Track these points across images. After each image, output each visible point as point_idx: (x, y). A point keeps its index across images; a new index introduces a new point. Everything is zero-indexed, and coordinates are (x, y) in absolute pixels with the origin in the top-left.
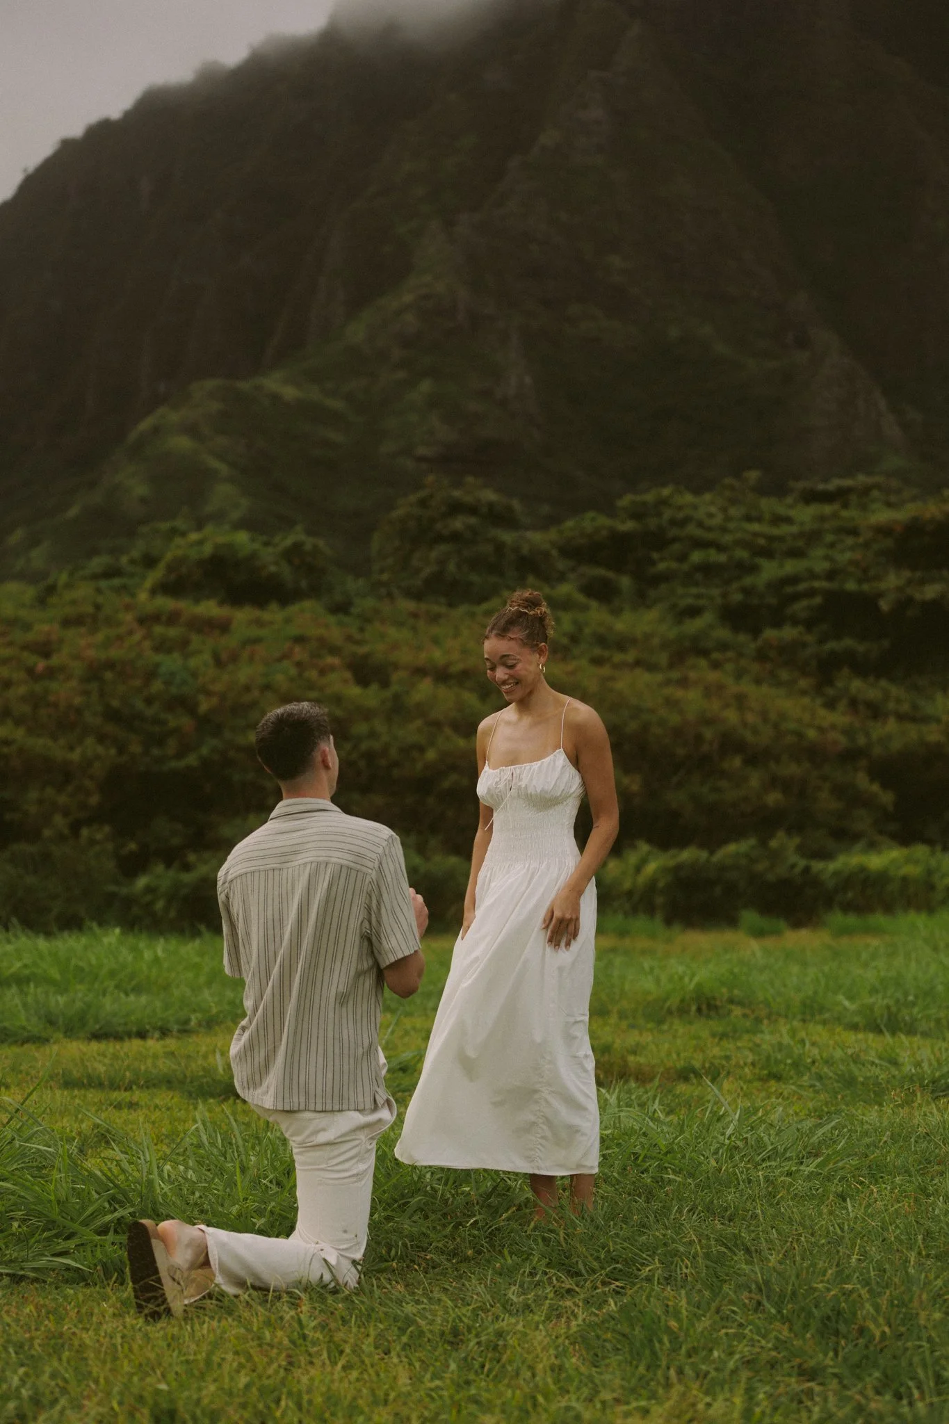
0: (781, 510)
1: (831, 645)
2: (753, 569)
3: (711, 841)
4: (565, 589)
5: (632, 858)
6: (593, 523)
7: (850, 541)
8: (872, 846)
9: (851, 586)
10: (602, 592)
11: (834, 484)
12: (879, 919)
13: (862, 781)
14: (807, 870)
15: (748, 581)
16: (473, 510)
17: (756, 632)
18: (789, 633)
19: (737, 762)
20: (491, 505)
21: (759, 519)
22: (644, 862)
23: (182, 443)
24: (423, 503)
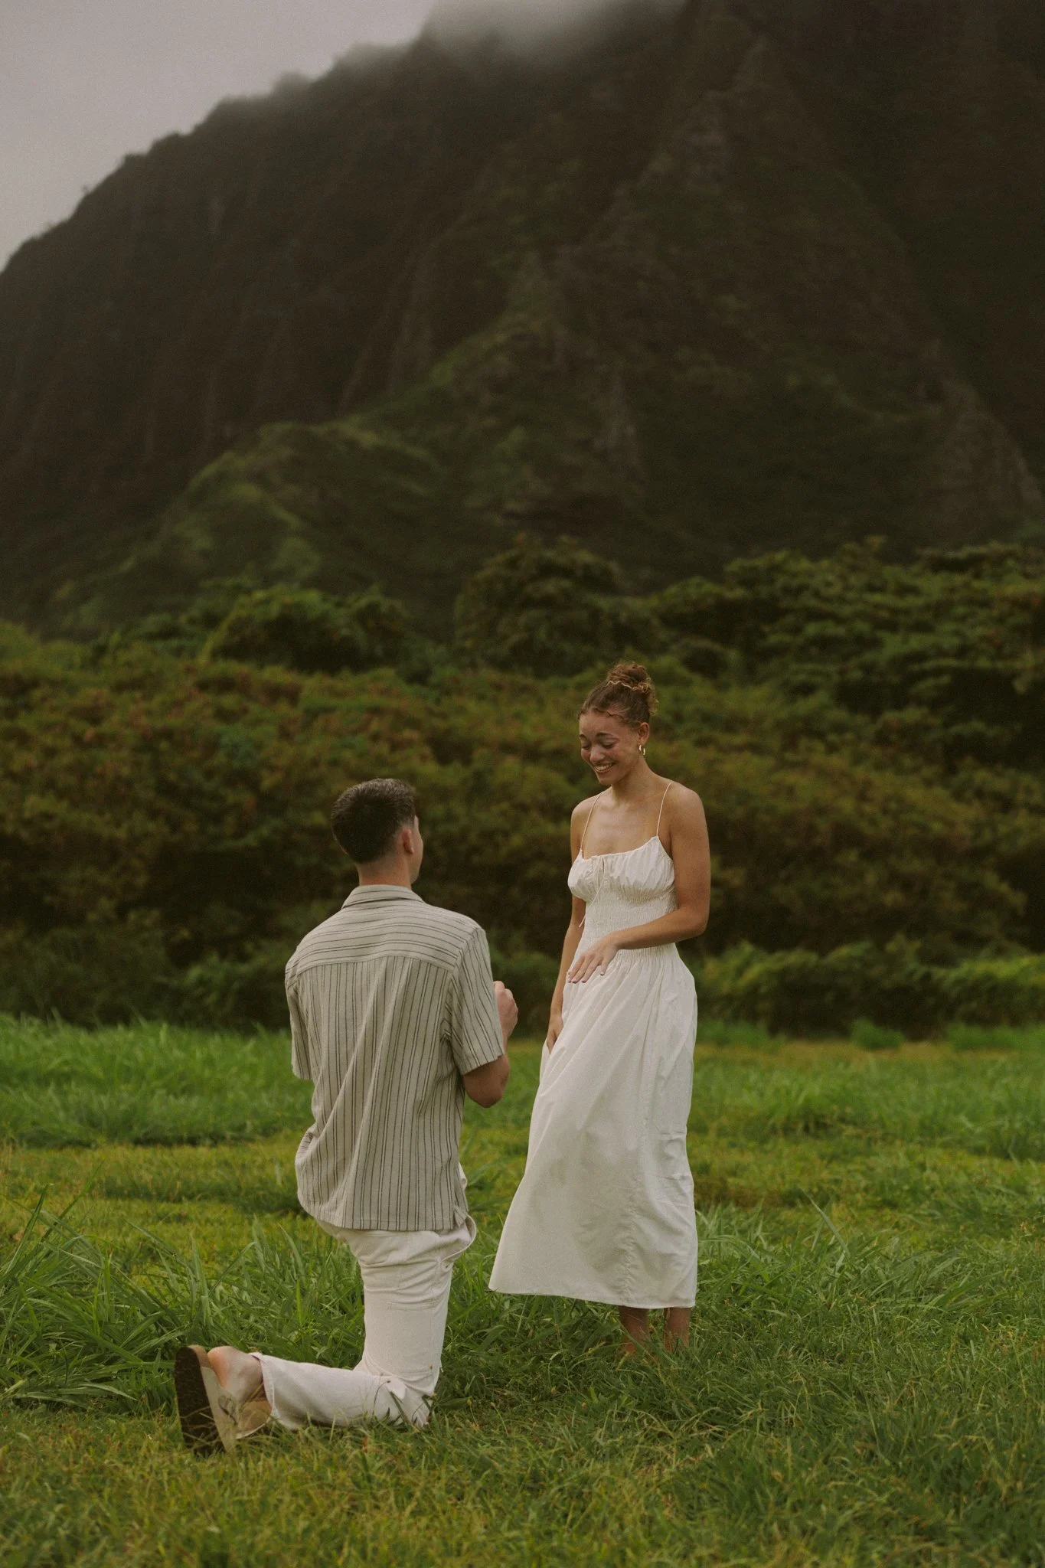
0: (907, 579)
1: (957, 729)
2: (875, 644)
3: (821, 943)
4: (665, 661)
5: (733, 960)
6: (699, 589)
7: (983, 614)
8: (1000, 952)
9: (983, 663)
10: (707, 666)
11: (964, 553)
12: (1004, 1032)
13: (991, 880)
14: (927, 977)
15: (869, 656)
16: (566, 572)
17: (875, 712)
18: (912, 715)
19: (852, 856)
20: (587, 567)
21: (881, 590)
22: (747, 964)
23: (248, 492)
24: (512, 564)
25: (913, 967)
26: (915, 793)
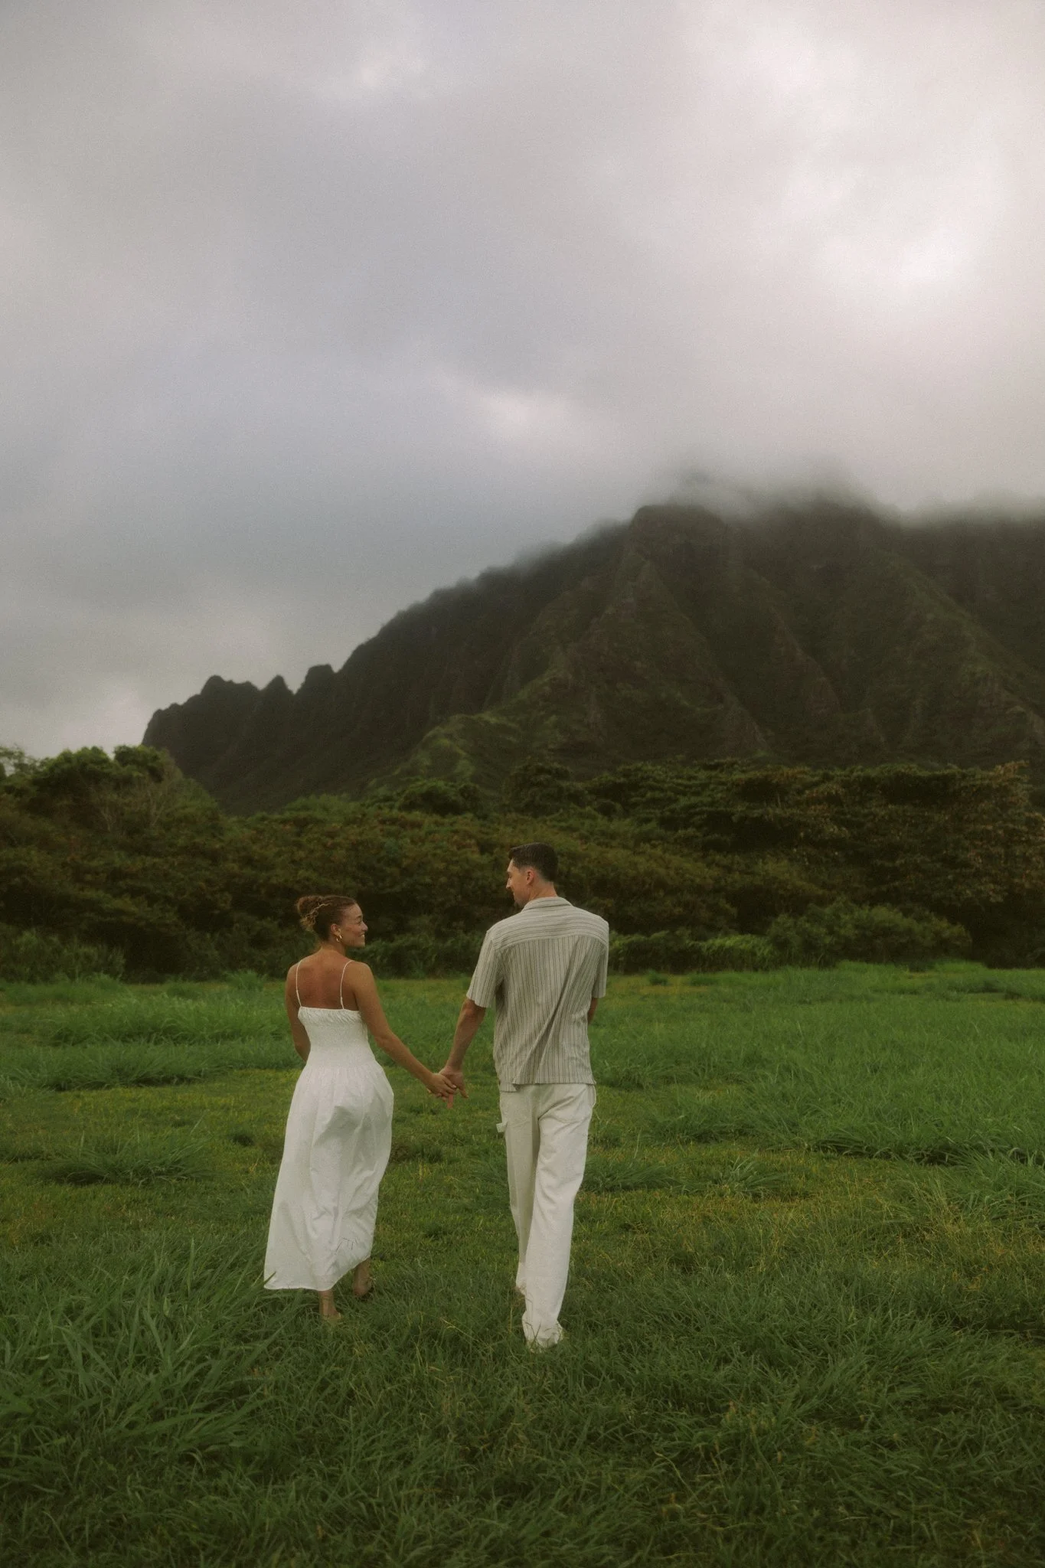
0: (692, 773)
1: (708, 837)
2: (676, 801)
3: (647, 931)
4: (588, 809)
6: (606, 778)
7: (721, 788)
8: (726, 934)
9: (722, 808)
10: (607, 811)
11: (715, 762)
13: (724, 904)
14: (694, 946)
15: (673, 806)
16: (549, 772)
17: (674, 831)
18: (691, 831)
19: (662, 893)
20: (557, 769)
21: (681, 778)
24: (526, 769)
25: (688, 942)
26: (688, 866)
